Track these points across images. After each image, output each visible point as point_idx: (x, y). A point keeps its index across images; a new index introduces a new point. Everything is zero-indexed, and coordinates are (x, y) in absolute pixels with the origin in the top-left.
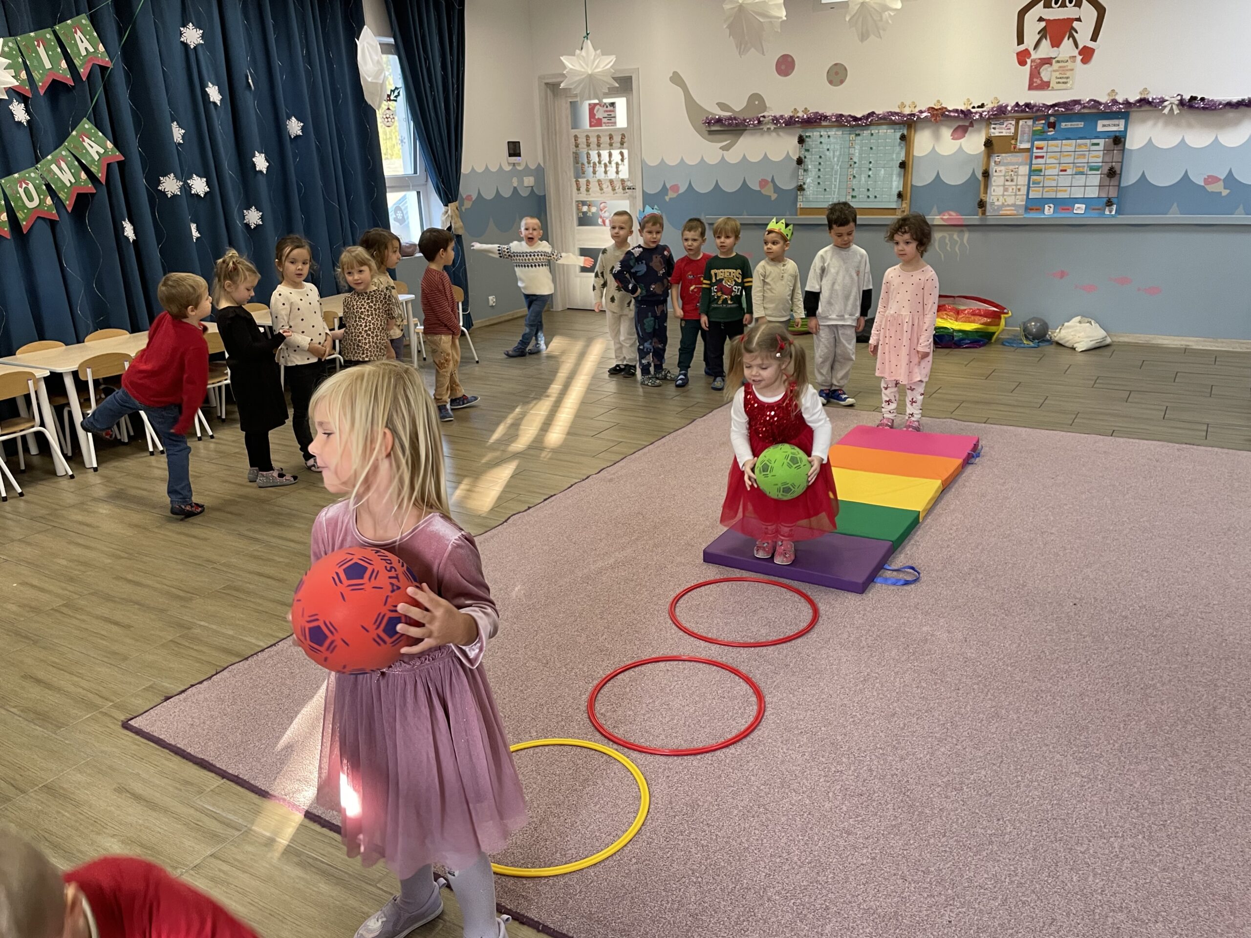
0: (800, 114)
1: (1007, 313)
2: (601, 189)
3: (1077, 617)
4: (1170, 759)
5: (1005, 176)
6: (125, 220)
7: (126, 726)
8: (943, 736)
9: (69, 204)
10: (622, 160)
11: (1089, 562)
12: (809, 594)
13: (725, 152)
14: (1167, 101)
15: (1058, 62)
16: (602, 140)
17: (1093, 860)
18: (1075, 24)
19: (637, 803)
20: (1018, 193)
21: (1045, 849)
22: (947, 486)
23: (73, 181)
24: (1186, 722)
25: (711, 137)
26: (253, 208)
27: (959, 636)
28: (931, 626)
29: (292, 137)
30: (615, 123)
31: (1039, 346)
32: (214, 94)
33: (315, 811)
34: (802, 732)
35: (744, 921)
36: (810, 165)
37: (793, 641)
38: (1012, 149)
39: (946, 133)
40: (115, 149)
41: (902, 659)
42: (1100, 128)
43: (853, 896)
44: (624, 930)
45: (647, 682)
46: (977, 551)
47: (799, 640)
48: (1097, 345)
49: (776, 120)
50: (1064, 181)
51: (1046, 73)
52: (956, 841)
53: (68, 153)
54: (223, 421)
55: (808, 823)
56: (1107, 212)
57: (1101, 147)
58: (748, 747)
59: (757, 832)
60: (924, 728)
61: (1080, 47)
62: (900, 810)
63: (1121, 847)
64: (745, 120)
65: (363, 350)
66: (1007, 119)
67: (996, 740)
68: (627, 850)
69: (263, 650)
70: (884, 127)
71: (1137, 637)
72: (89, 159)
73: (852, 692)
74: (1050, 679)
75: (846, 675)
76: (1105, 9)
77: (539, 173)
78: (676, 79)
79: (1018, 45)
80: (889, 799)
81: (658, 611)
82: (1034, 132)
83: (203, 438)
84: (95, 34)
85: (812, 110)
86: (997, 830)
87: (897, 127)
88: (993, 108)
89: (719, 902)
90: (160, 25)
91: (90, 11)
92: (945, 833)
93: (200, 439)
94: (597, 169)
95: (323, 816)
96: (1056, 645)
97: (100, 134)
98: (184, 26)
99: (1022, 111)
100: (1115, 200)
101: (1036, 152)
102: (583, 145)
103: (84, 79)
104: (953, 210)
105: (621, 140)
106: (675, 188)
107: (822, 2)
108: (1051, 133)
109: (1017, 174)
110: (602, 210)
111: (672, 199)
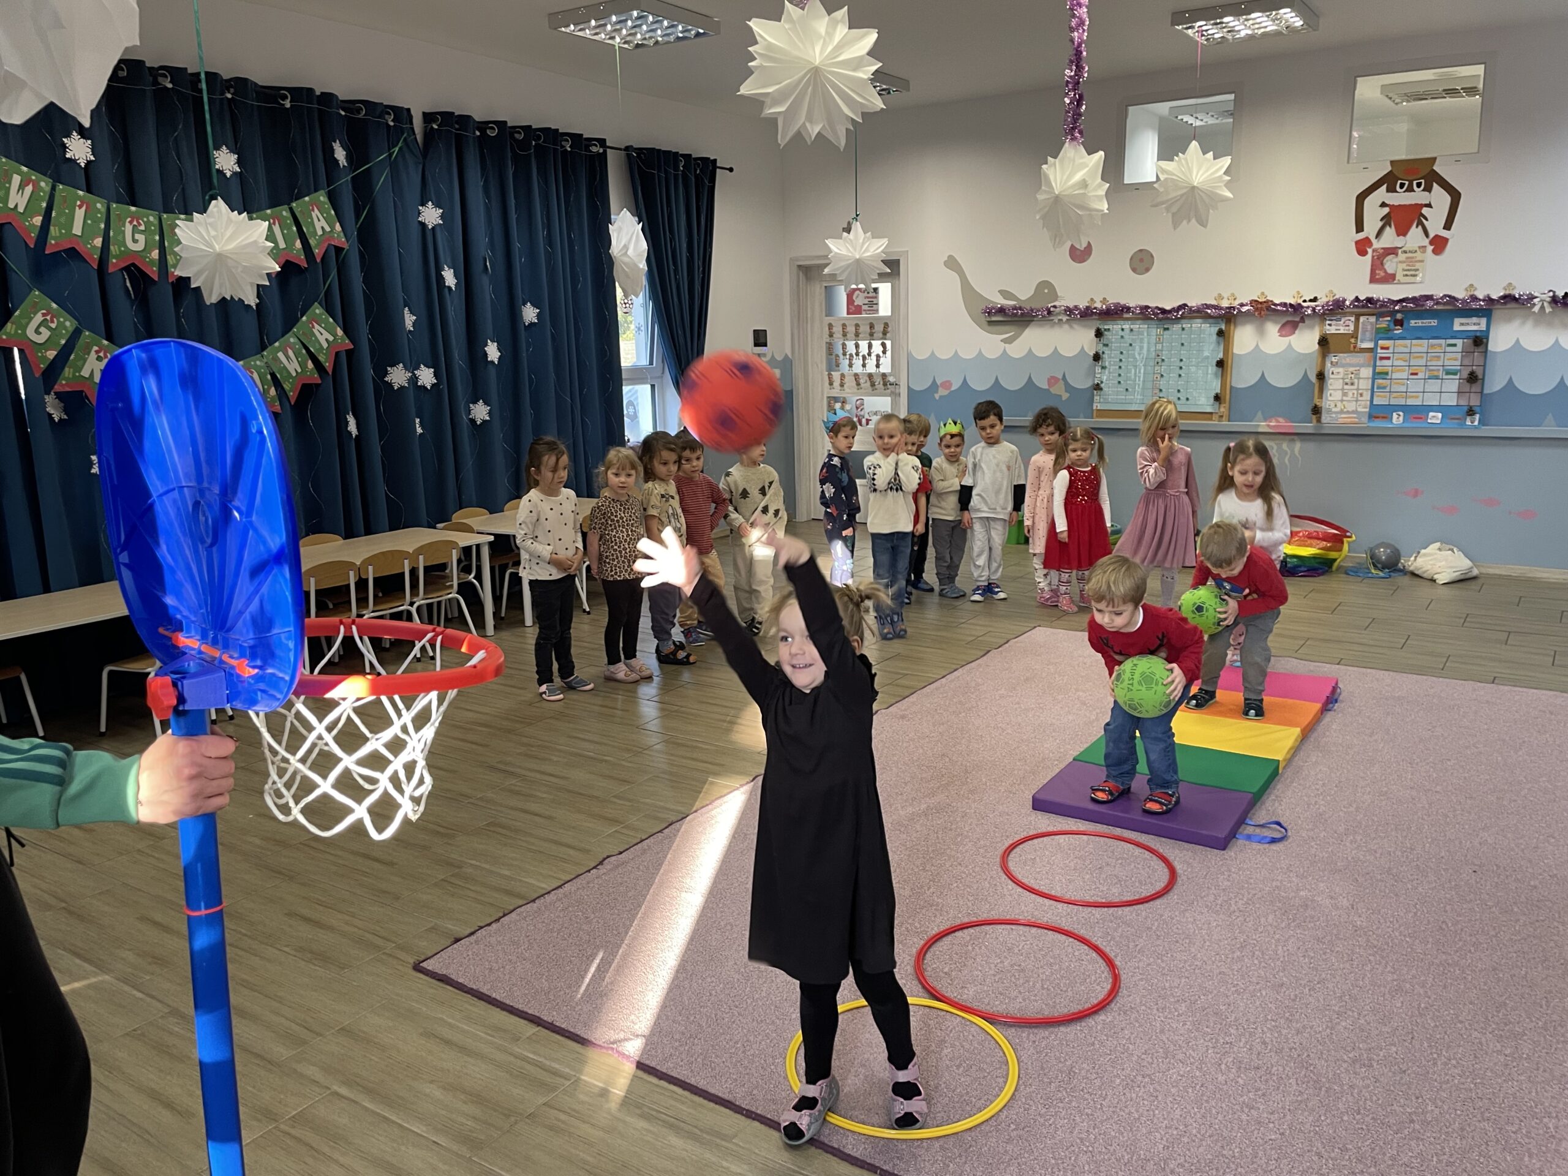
0: (1098, 305)
1: (1350, 537)
2: (858, 384)
3: (1479, 885)
5: (1343, 379)
6: (349, 414)
7: (417, 968)
8: (1342, 1010)
9: (292, 395)
10: (884, 352)
11: (1486, 824)
12: (1161, 851)
13: (1007, 345)
14: (1536, 297)
15: (1405, 252)
16: (861, 329)
18: (1425, 211)
19: (1004, 1067)
22: (1306, 733)
23: (299, 370)
25: (991, 328)
26: (482, 402)
27: (1343, 902)
28: (1309, 891)
29: (527, 324)
30: (877, 311)
31: (1390, 576)
32: (449, 277)
33: (647, 1062)
34: (1178, 1001)
36: (1107, 360)
37: (1152, 902)
38: (1352, 349)
39: (1272, 329)
40: (345, 337)
41: (1282, 926)
42: (1457, 327)
46: (1352, 809)
47: (1158, 902)
48: (1462, 577)
49: (1069, 311)
50: (1415, 386)
51: (1391, 265)
52: (1373, 1118)
53: (296, 340)
55: (1203, 1095)
56: (1468, 423)
57: (1459, 348)
58: (1120, 1014)
59: (1146, 1102)
60: (1319, 1000)
61: (1432, 235)
62: (1304, 1086)
64: (1032, 310)
65: (611, 567)
66: (1345, 314)
67: (1404, 1016)
68: (1003, 1115)
69: (549, 893)
70: (1198, 321)
72: (318, 346)
73: (1229, 960)
74: (1456, 952)
75: (1220, 940)
76: (1459, 194)
77: (787, 364)
78: (952, 263)
79: (1357, 233)
80: (1290, 1073)
81: (988, 864)
82: (1378, 331)
84: (333, 212)
85: (1112, 300)
86: (1417, 1108)
87: (1211, 320)
88: (1328, 302)
90: (398, 203)
92: (1359, 1110)
94: (854, 361)
95: (658, 1068)
96: (1459, 915)
97: (331, 320)
98: (423, 205)
99: (1363, 307)
100: (1477, 409)
101: (1381, 353)
102: (838, 334)
103: (318, 260)
104: (1280, 416)
105: (884, 330)
106: (947, 384)
107: (1125, 182)
108: (1398, 331)
109: (1358, 377)
110: (857, 408)
111: (942, 397)
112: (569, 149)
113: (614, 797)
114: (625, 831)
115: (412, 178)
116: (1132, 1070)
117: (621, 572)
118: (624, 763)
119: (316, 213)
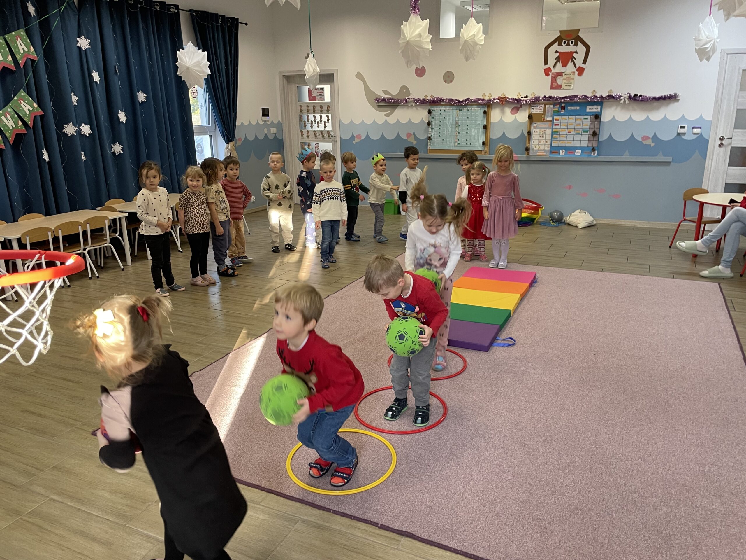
0: (429, 98)
1: (542, 208)
2: (316, 136)
3: (596, 360)
4: (649, 425)
5: (539, 134)
6: (43, 150)
8: (539, 419)
9: (11, 139)
10: (328, 120)
11: (599, 333)
12: (460, 353)
13: (387, 117)
14: (622, 96)
15: (566, 75)
16: (316, 109)
17: (619, 471)
18: (575, 55)
19: (390, 457)
20: (546, 144)
21: (595, 467)
22: (522, 298)
23: (14, 126)
24: (655, 408)
25: (379, 109)
26: (118, 143)
27: (539, 371)
28: (525, 367)
29: (140, 102)
30: (324, 99)
31: (559, 225)
32: (96, 77)
34: (468, 420)
35: (455, 508)
36: (434, 125)
37: (456, 377)
38: (543, 120)
39: (508, 110)
40: (39, 108)
41: (513, 383)
42: (588, 110)
43: (507, 494)
44: (396, 516)
45: (384, 399)
46: (543, 330)
47: (459, 376)
48: (589, 225)
49: (416, 101)
50: (570, 138)
51: (560, 81)
52: (553, 466)
53: (11, 110)
54: (102, 268)
55: (479, 462)
56: (592, 155)
57: (589, 120)
58: (442, 428)
59: (454, 468)
61: (577, 67)
62: (523, 454)
63: (631, 465)
65: (191, 227)
66: (539, 104)
67: (565, 420)
68: (390, 480)
70: (475, 106)
71: (626, 369)
72: (24, 113)
73: (490, 400)
74: (587, 390)
75: (486, 392)
76: (590, 47)
77: (279, 126)
78: (359, 76)
79: (545, 64)
80: (517, 449)
81: (382, 364)
83: (92, 278)
84: (29, 41)
85: (435, 96)
86: (571, 460)
87: (481, 106)
88: (532, 98)
89: (441, 500)
90: (65, 35)
91: (25, 27)
92: (547, 463)
93: (91, 278)
94: (313, 124)
96: (588, 374)
97: (30, 99)
98: (79, 37)
99: (548, 100)
100: (596, 148)
101: (555, 122)
102: (305, 111)
103: (22, 67)
105: (328, 109)
106: (359, 136)
107: (441, 37)
108: (563, 112)
109: (545, 133)
110: (316, 148)
111: (356, 142)
112: (159, 10)
113: (198, 343)
114: (202, 359)
115: (72, 23)
116: (448, 453)
117: (196, 229)
118: (202, 326)
119: (19, 41)
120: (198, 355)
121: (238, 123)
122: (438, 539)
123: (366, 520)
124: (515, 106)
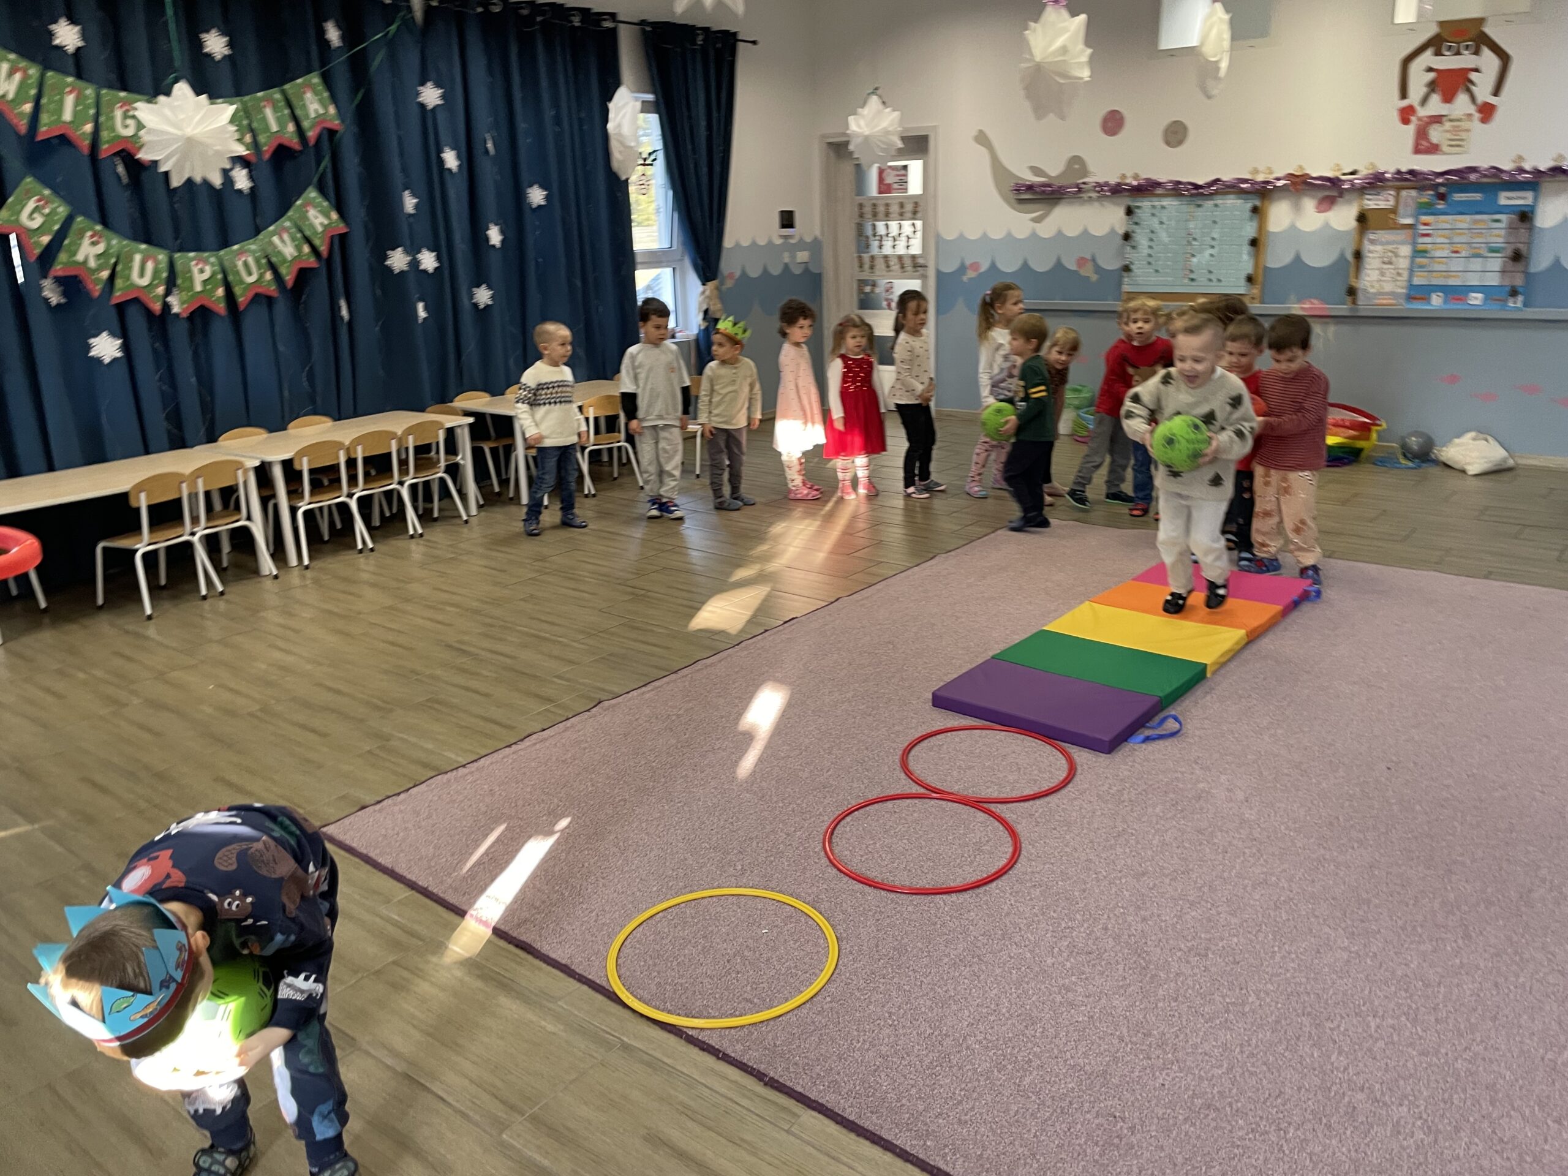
0: (1128, 181)
1: (1380, 425)
2: (888, 267)
5: (1381, 258)
6: (340, 299)
9: (289, 278)
10: (915, 233)
13: (1036, 224)
15: (1451, 120)
16: (891, 209)
18: (1472, 76)
20: (1398, 278)
22: (1253, 638)
23: (295, 255)
25: (1020, 206)
26: (484, 285)
29: (534, 207)
30: (908, 189)
31: (1422, 467)
32: (451, 159)
33: (503, 928)
35: (937, 1066)
36: (1139, 240)
38: (1391, 225)
39: (1309, 204)
40: (339, 219)
41: (1167, 817)
42: (1503, 201)
48: (1495, 468)
49: (1100, 187)
50: (1456, 265)
51: (1436, 134)
53: (291, 225)
55: (1025, 976)
56: (1511, 304)
57: (1504, 224)
61: (1479, 102)
62: (1131, 972)
64: (1060, 187)
66: (1385, 188)
67: (1258, 908)
69: (463, 766)
70: (1232, 196)
72: (313, 230)
73: (1100, 848)
74: (1338, 848)
75: (1098, 829)
76: (1510, 58)
77: (815, 247)
78: (982, 138)
79: (1402, 98)
80: (1121, 959)
82: (1420, 205)
84: (327, 94)
85: (1143, 175)
86: (1237, 999)
87: (1249, 196)
88: (1367, 175)
89: (913, 1046)
90: (396, 83)
91: (321, 69)
92: (1177, 997)
94: (884, 243)
96: (1355, 811)
97: (326, 203)
98: (422, 85)
99: (1407, 179)
100: (1520, 290)
101: (1422, 229)
102: (868, 215)
103: (312, 144)
104: (1316, 298)
105: (915, 209)
106: (975, 266)
107: (1160, 47)
108: (1441, 206)
109: (1397, 255)
110: (888, 288)
111: (971, 279)
112: (578, 24)
114: (554, 710)
115: (411, 60)
119: (309, 95)
120: (549, 700)
121: (728, 242)
122: (876, 1125)
123: (745, 1064)
124: (1327, 193)
